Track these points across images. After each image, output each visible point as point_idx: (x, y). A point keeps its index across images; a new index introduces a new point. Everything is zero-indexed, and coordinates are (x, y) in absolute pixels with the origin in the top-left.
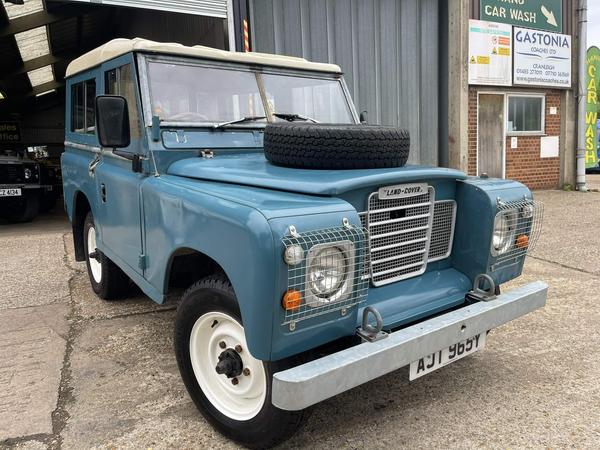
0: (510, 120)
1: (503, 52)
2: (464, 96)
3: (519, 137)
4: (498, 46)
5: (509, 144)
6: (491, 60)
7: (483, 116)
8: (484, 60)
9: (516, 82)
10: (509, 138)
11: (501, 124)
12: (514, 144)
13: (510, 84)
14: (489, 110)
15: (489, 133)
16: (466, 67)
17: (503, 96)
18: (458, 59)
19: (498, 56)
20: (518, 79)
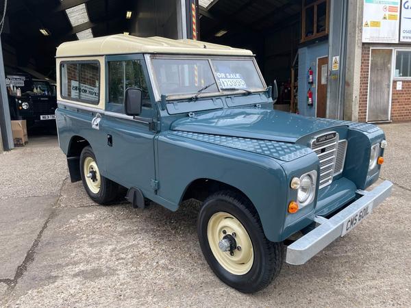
0: (397, 68)
1: (392, 17)
2: (358, 51)
3: (403, 82)
4: (387, 13)
5: (395, 87)
6: (382, 24)
7: (374, 65)
8: (376, 24)
9: (402, 40)
10: (395, 82)
11: (389, 72)
12: (399, 86)
13: (397, 42)
14: (379, 61)
15: (379, 78)
16: (361, 31)
17: (392, 50)
18: (354, 24)
19: (387, 21)
20: (404, 37)
